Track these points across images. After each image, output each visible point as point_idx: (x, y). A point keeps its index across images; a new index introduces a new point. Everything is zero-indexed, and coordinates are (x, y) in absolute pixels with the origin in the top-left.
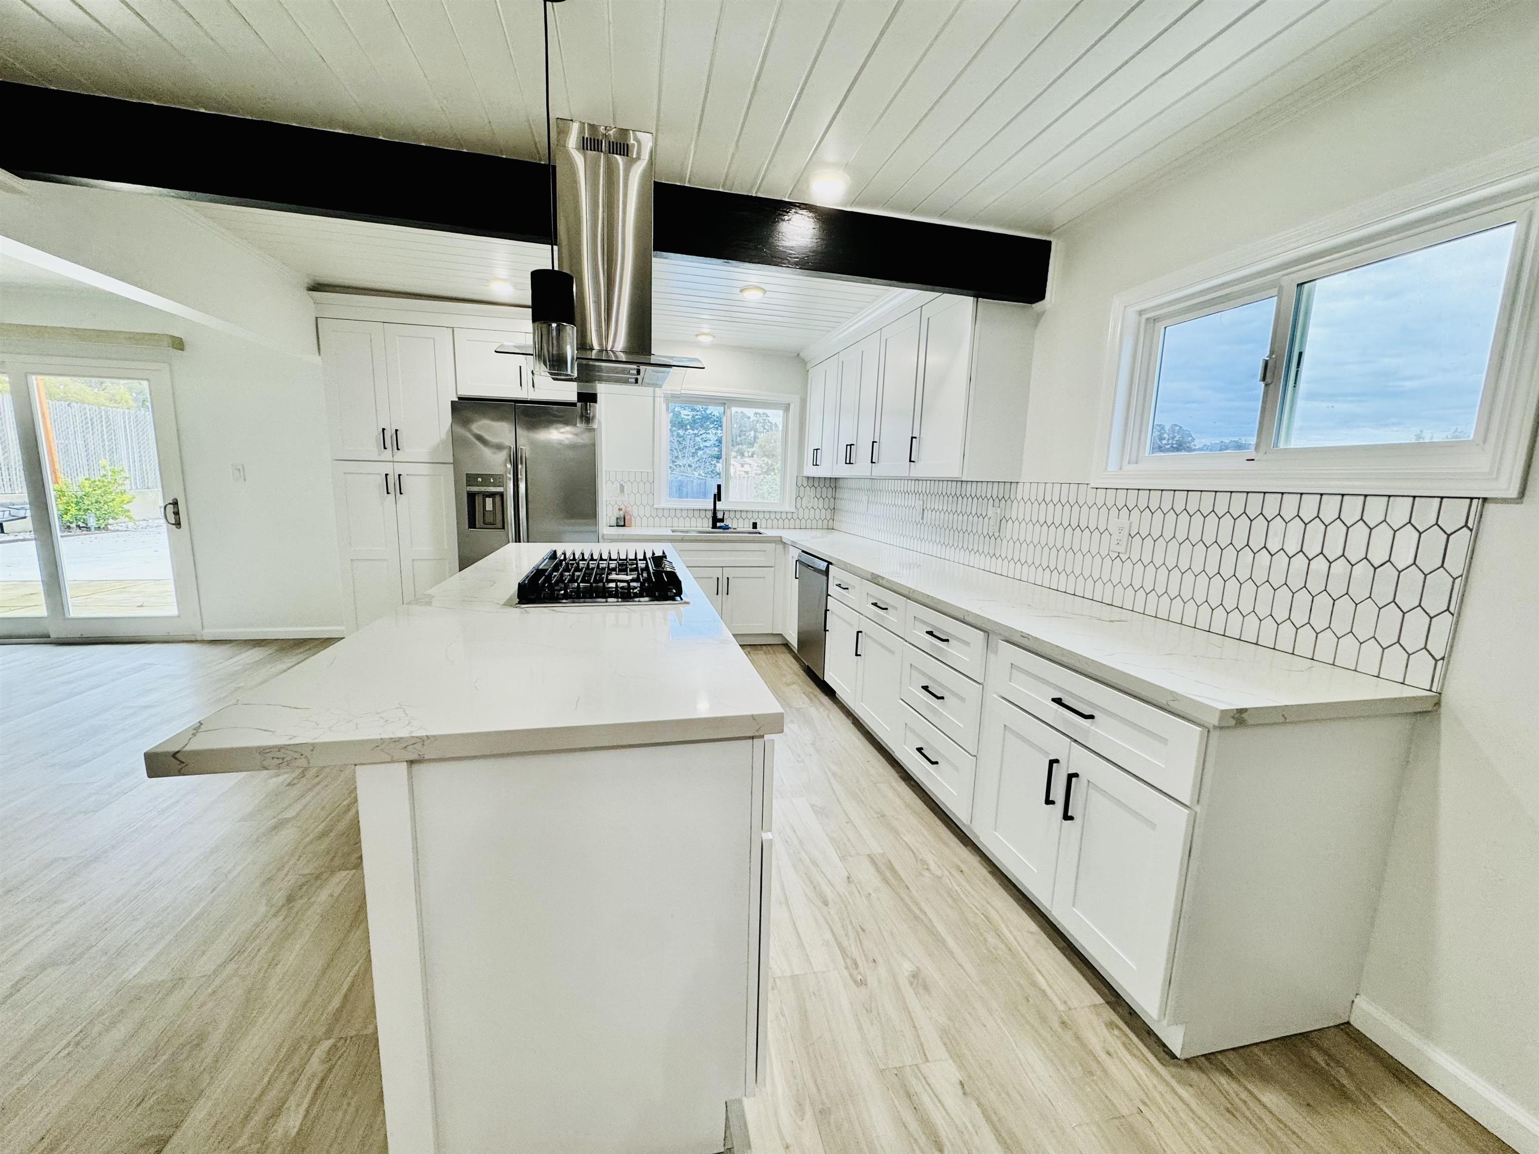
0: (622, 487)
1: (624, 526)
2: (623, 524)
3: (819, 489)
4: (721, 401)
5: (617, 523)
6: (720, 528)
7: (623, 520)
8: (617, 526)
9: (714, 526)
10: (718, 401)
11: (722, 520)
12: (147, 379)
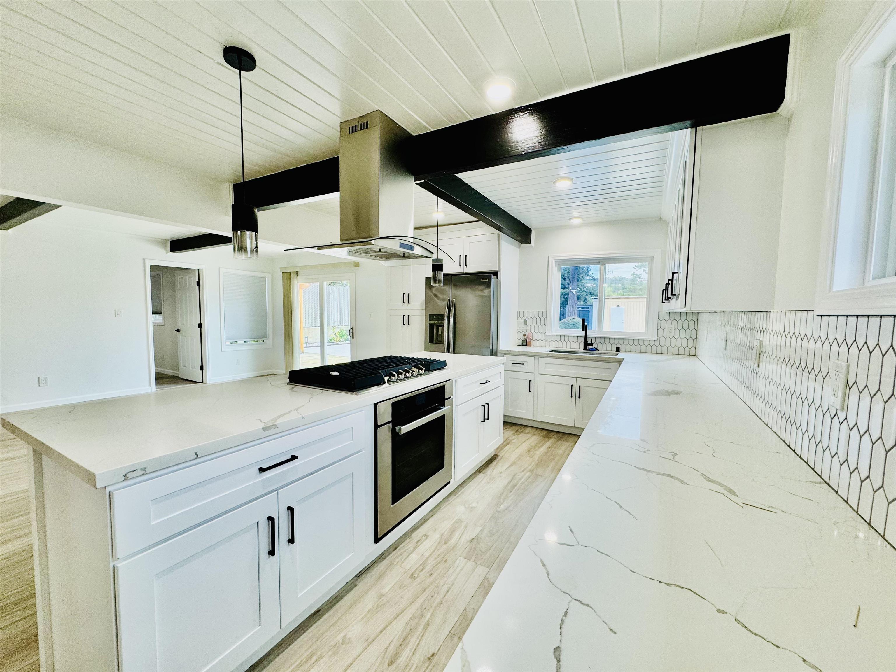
0: (526, 321)
1: (526, 345)
2: (525, 344)
3: (680, 322)
4: (597, 261)
5: (522, 343)
6: (589, 349)
7: (525, 341)
8: (523, 345)
9: (585, 348)
10: (596, 261)
11: (591, 344)
12: (349, 280)
